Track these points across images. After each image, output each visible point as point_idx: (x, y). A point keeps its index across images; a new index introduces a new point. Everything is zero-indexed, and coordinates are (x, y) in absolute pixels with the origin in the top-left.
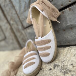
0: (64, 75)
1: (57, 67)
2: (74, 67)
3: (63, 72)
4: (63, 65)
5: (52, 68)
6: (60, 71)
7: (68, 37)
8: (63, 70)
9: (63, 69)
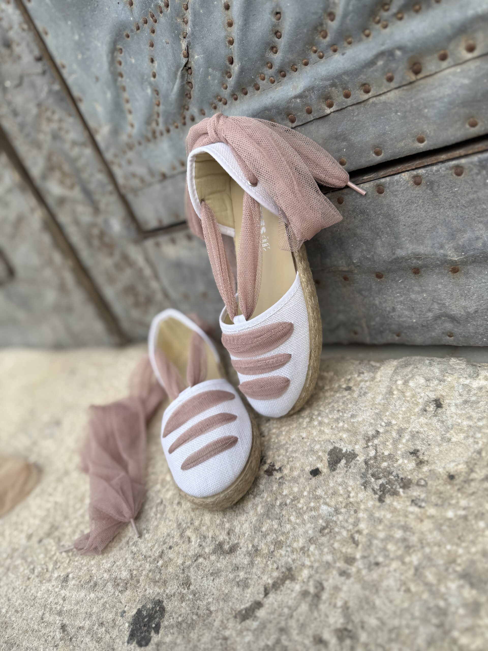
0: (381, 500)
1: (343, 462)
2: (420, 463)
3: (373, 490)
4: (372, 453)
5: (319, 466)
6: (360, 481)
7: (394, 309)
8: (373, 480)
9: (373, 475)
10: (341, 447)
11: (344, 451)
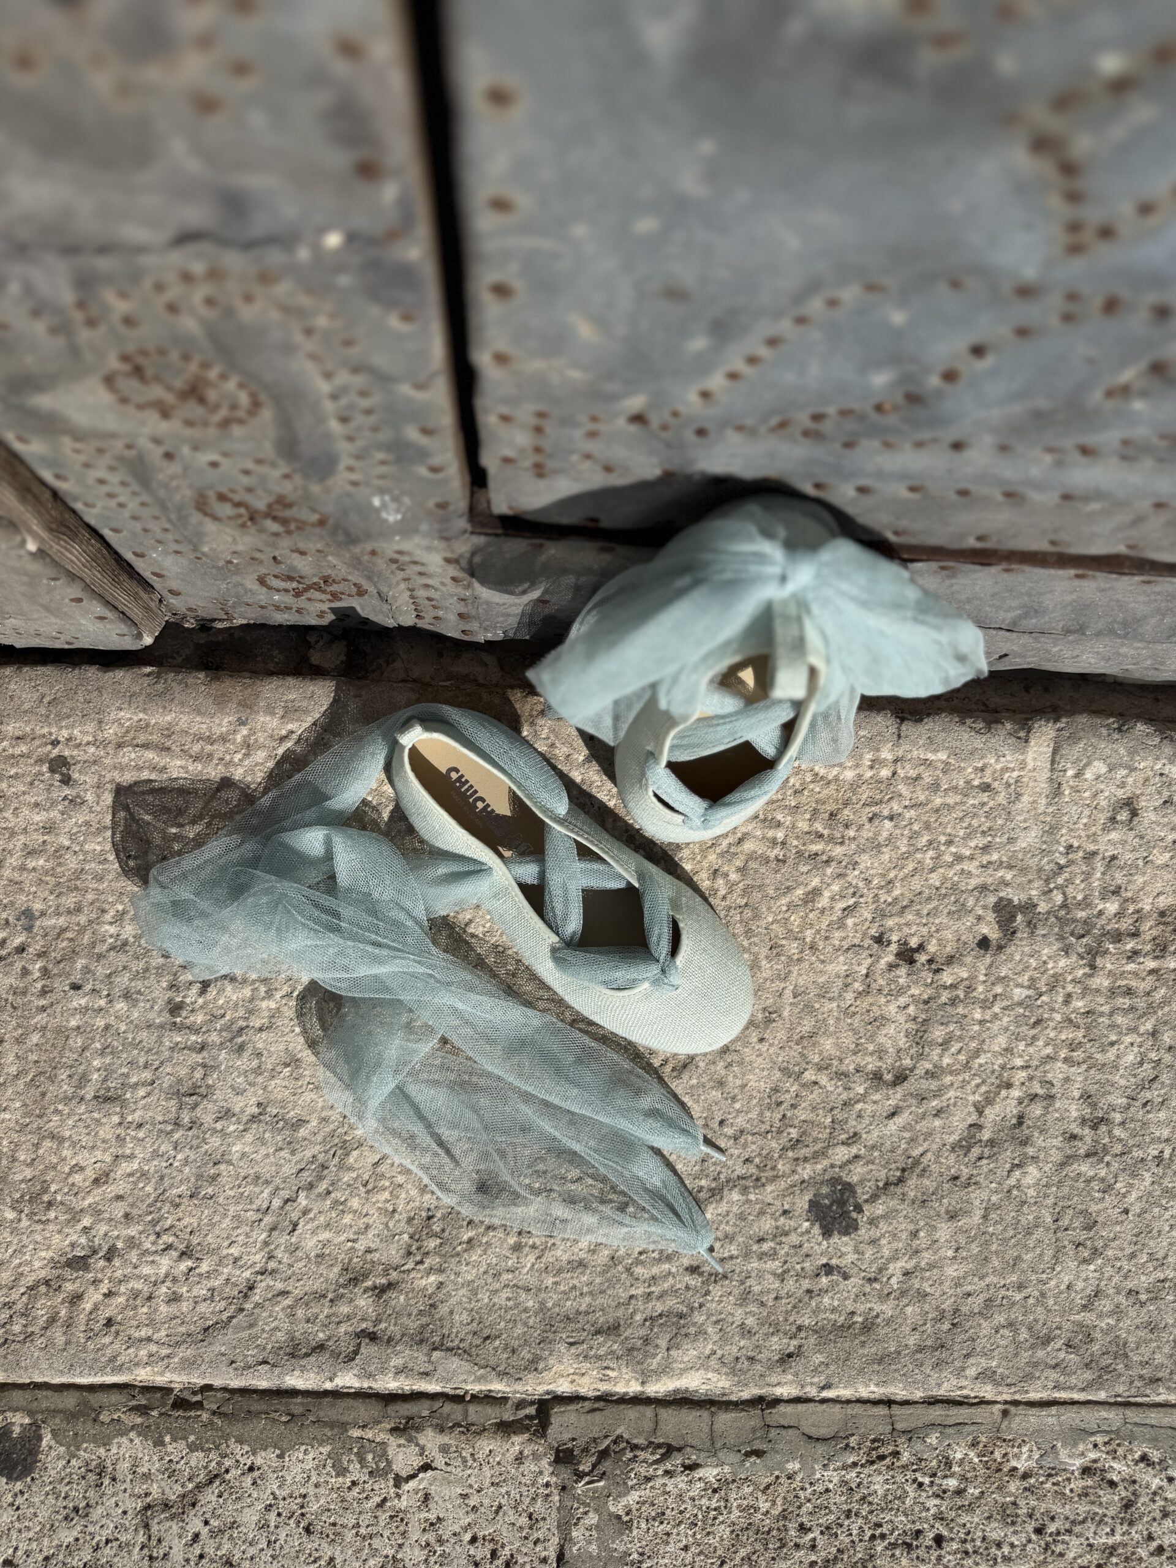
10: (1010, 896)
11: (1016, 902)
